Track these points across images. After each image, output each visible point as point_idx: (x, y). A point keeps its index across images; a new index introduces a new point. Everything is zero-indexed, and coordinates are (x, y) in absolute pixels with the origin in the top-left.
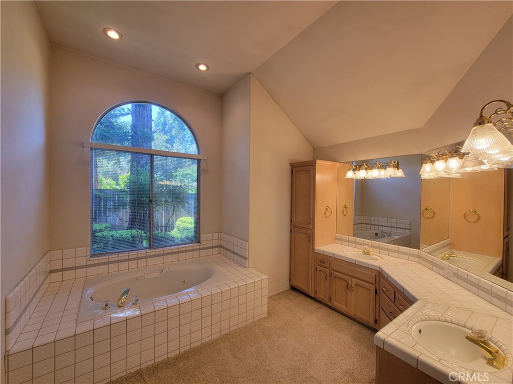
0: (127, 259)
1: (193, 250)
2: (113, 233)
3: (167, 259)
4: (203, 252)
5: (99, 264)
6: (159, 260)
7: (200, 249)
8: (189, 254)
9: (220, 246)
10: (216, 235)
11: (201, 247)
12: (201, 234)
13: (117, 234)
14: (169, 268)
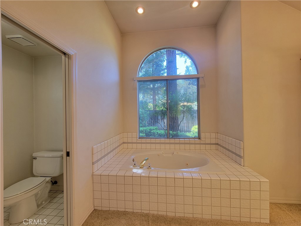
0: (154, 143)
1: (195, 144)
2: (158, 131)
3: (177, 146)
4: (203, 147)
5: (142, 143)
6: (172, 146)
7: (200, 144)
8: (192, 146)
9: (217, 144)
10: (213, 135)
11: (201, 142)
12: (201, 133)
13: (159, 132)
14: (177, 153)
